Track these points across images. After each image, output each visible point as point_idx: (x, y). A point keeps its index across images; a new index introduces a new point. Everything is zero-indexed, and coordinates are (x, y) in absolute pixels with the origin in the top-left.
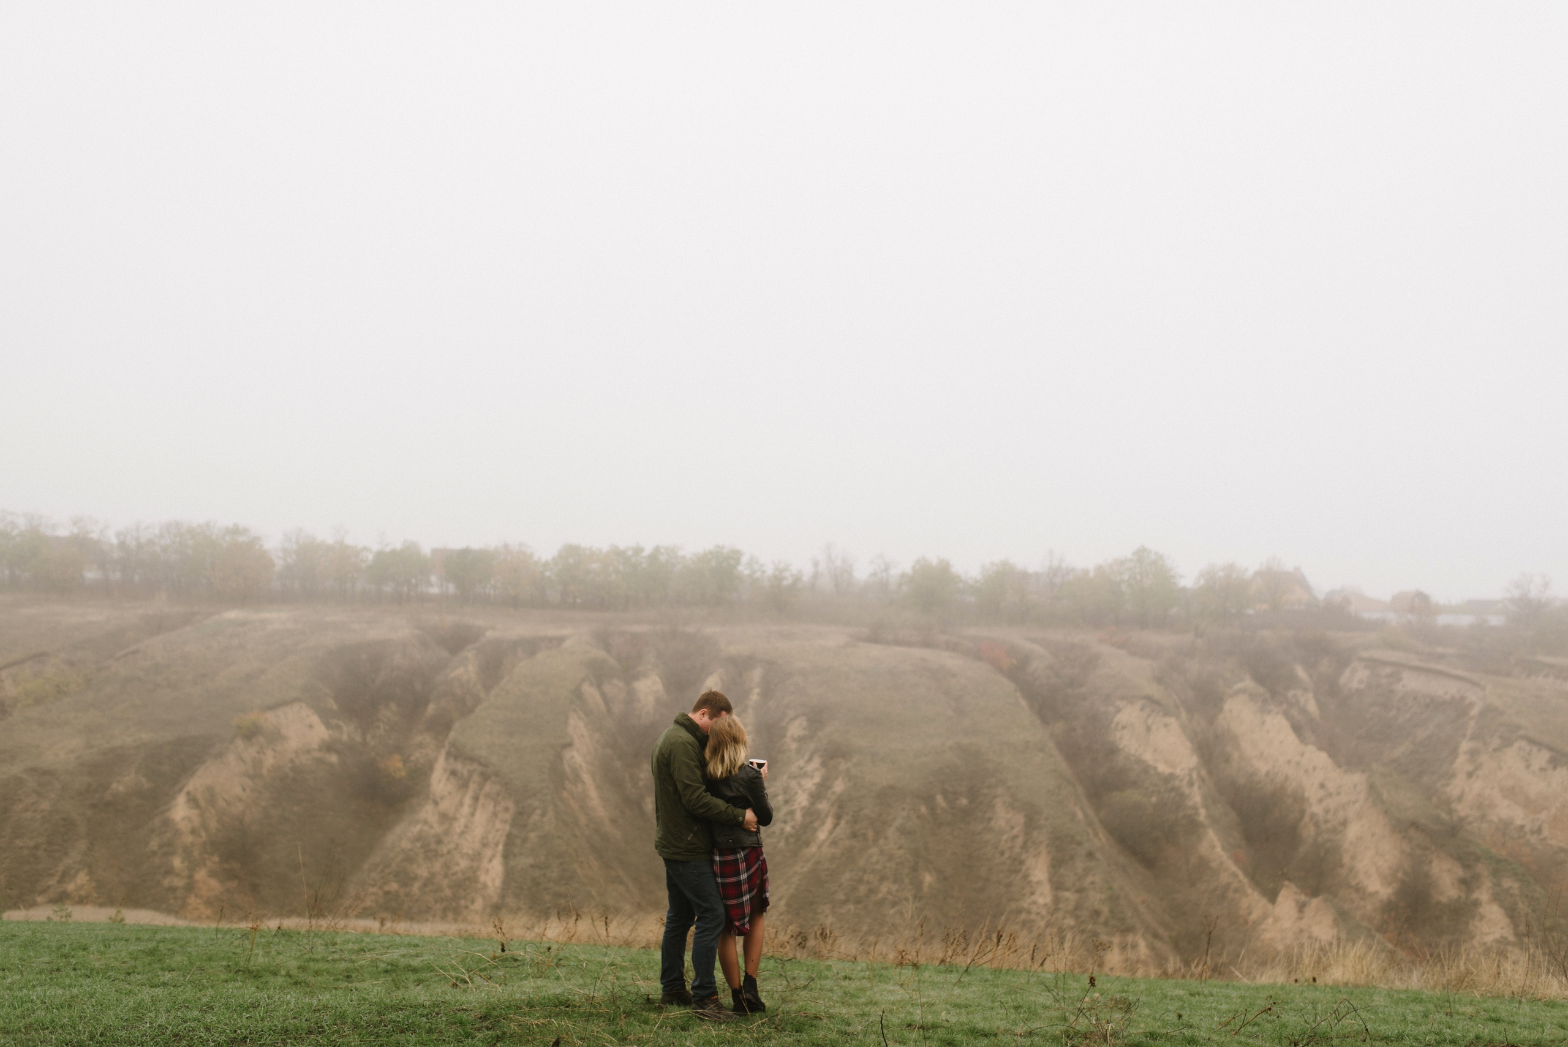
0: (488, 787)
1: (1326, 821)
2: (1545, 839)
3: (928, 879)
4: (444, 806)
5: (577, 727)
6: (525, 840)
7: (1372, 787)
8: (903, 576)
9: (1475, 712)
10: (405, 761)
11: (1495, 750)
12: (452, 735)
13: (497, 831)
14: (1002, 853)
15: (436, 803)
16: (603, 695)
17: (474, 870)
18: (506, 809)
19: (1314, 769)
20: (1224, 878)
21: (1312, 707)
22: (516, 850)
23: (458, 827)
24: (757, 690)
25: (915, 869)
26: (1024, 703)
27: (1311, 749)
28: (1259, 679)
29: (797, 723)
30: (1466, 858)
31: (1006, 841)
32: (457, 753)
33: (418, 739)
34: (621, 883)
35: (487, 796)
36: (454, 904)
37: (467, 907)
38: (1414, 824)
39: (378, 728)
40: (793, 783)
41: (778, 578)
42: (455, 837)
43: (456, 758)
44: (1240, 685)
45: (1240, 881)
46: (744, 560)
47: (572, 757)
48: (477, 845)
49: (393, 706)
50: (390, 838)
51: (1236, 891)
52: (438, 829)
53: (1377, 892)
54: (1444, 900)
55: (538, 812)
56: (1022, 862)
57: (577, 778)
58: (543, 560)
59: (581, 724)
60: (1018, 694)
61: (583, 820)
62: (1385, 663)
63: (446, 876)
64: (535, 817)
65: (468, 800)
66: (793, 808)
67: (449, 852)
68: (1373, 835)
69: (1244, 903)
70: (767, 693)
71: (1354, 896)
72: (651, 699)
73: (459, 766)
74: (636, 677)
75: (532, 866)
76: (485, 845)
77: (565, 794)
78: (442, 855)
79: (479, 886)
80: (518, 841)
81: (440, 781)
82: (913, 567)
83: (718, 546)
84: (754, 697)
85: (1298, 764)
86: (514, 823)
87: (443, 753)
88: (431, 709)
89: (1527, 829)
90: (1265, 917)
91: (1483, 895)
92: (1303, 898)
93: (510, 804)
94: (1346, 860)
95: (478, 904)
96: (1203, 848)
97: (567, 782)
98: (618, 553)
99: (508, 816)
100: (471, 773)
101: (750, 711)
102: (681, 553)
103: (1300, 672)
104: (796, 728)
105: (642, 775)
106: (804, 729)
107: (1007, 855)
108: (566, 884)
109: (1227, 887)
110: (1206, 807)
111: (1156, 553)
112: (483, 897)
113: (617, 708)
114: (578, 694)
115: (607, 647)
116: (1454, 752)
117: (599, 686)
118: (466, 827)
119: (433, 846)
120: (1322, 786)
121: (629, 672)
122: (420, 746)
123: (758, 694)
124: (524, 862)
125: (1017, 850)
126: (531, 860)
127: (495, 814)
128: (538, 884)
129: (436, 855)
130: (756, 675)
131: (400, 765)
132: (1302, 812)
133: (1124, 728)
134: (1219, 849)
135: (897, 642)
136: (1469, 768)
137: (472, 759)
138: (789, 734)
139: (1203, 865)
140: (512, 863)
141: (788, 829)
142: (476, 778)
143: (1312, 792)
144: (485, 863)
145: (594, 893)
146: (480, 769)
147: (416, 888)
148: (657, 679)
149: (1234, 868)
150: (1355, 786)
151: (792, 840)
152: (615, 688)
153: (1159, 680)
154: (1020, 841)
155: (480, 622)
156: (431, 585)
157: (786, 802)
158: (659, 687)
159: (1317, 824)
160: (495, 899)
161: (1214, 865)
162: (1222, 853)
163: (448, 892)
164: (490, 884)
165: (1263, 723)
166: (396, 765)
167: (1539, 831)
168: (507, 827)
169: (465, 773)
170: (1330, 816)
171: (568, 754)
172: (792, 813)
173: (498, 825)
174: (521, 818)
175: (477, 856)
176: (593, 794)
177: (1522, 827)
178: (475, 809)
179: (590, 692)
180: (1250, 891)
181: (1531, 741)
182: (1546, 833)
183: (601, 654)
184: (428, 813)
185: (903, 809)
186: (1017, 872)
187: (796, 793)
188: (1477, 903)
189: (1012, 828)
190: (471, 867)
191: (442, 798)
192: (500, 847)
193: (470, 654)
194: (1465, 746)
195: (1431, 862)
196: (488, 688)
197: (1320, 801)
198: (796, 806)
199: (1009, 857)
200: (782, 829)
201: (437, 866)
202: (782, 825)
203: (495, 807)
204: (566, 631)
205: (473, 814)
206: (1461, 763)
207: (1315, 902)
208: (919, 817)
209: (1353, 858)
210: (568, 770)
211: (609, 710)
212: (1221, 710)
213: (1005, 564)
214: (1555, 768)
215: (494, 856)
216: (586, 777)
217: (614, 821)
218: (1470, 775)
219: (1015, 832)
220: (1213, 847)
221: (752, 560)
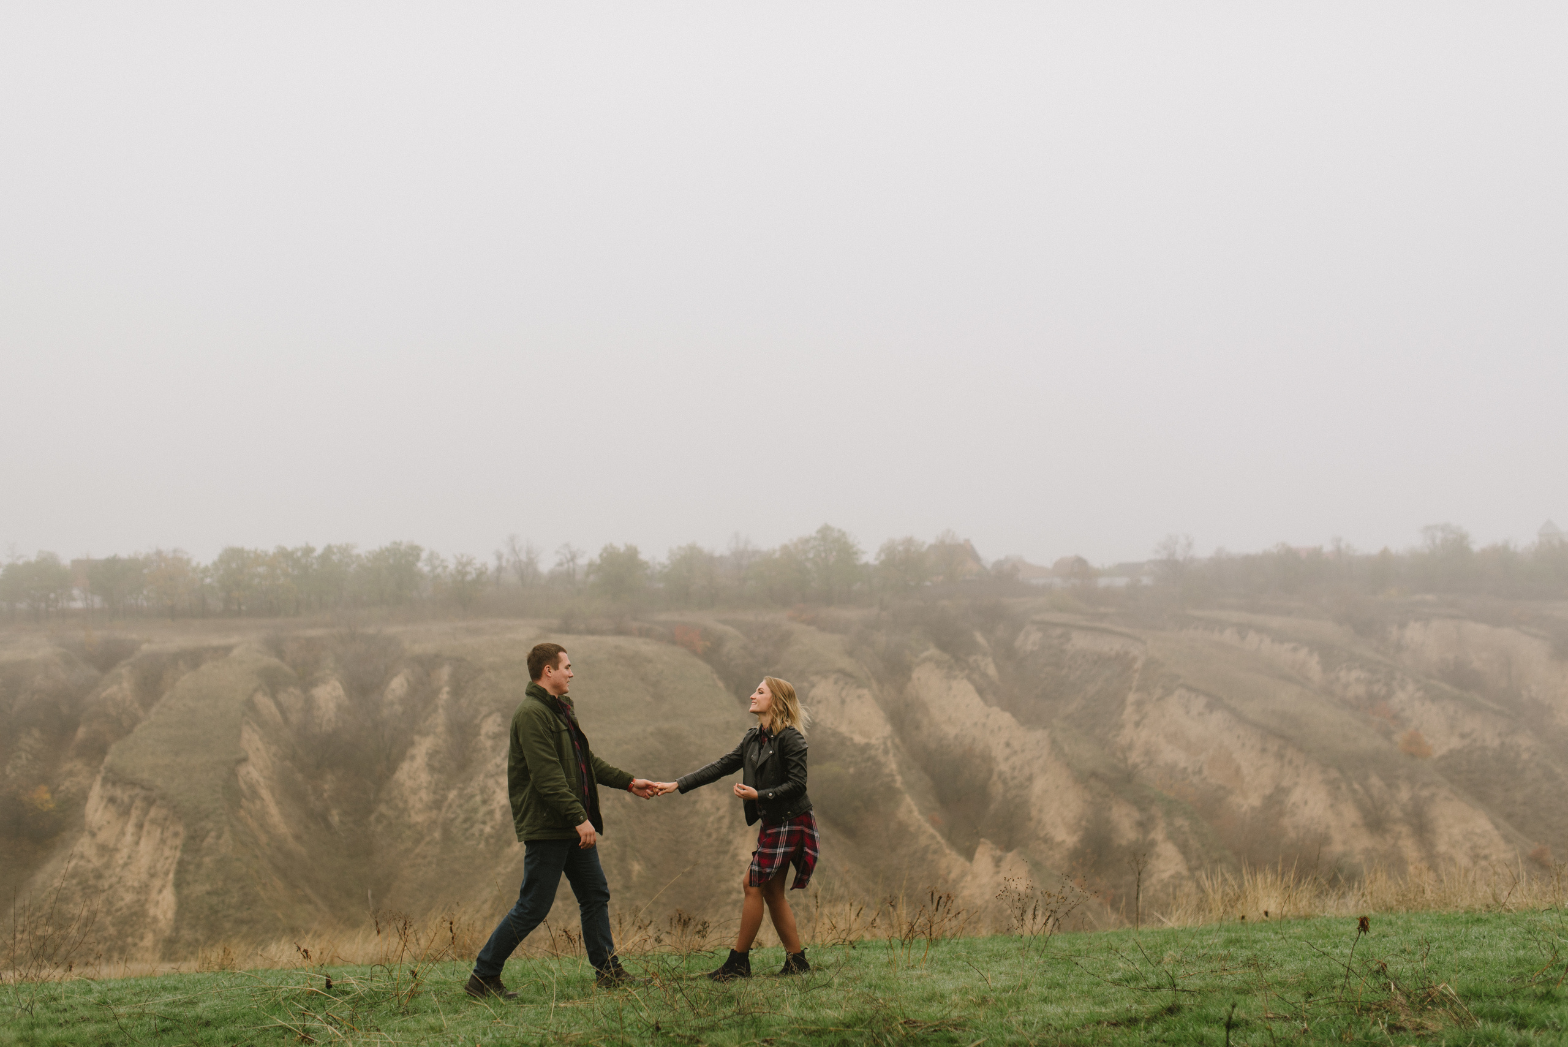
0: (153, 813)
1: (1013, 778)
2: (1205, 778)
3: (637, 867)
4: (102, 837)
5: (252, 741)
6: (199, 866)
7: (1054, 742)
8: (591, 565)
9: (1138, 665)
10: (53, 792)
11: (1159, 699)
12: (108, 759)
13: (167, 858)
14: (709, 835)
15: (93, 835)
16: (279, 705)
17: (142, 904)
18: (176, 835)
19: (1000, 728)
20: (923, 841)
21: (992, 671)
22: (189, 878)
23: (120, 858)
24: (446, 689)
25: (622, 859)
26: (721, 684)
27: (996, 710)
28: (943, 646)
29: (490, 720)
30: (1141, 802)
31: (713, 823)
32: (114, 778)
33: (68, 766)
34: (310, 902)
35: (153, 822)
36: (120, 943)
37: (135, 945)
38: (1094, 774)
39: (20, 757)
40: (491, 782)
41: (462, 573)
42: (118, 870)
43: (114, 784)
44: (926, 654)
45: (938, 843)
46: (424, 555)
47: (248, 773)
48: (144, 877)
49: (36, 733)
50: (40, 878)
51: (935, 852)
52: (97, 862)
53: (1063, 842)
54: (1124, 843)
55: (213, 834)
56: (729, 843)
57: (255, 794)
58: (202, 565)
59: (256, 737)
60: (715, 676)
61: (263, 839)
62: (1056, 625)
63: (108, 913)
64: (210, 840)
65: (130, 829)
66: (492, 807)
67: (111, 887)
68: (1057, 787)
69: (943, 863)
70: (457, 691)
71: (1043, 846)
72: (332, 705)
73: (118, 792)
74: (314, 684)
75: (209, 893)
76: (153, 876)
77: (242, 813)
78: (104, 891)
79: (149, 920)
80: (192, 868)
81: (96, 810)
82: (601, 555)
83: (395, 543)
84: (444, 696)
85: (984, 725)
86: (185, 849)
87: (99, 778)
88: (81, 733)
89: (1190, 770)
90: (963, 875)
91: (1158, 835)
92: (998, 853)
93: (180, 829)
94: (1034, 813)
95: (149, 940)
96: (902, 814)
97: (243, 800)
98: (284, 555)
99: (178, 842)
100: (132, 799)
101: (441, 711)
102: (355, 552)
103: (979, 638)
104: (490, 725)
105: (326, 787)
106: (499, 725)
107: (714, 836)
108: (249, 909)
109: (926, 849)
110: (902, 773)
111: (839, 531)
112: (154, 931)
113: (295, 718)
114: (250, 705)
115: (280, 654)
116: (1122, 704)
117: (274, 696)
118: (129, 857)
119: (92, 882)
120: (1008, 745)
121: (306, 679)
122: (71, 774)
123: (448, 693)
124: (199, 889)
125: (724, 831)
126: (208, 887)
127: (163, 841)
128: (217, 912)
129: (97, 891)
130: (445, 673)
131: (47, 796)
132: (990, 771)
133: (819, 702)
134: (916, 813)
135: (591, 632)
136: (1137, 718)
137: (133, 784)
138: (483, 732)
139: (903, 832)
140: (186, 892)
141: (488, 829)
142: (138, 803)
143: (999, 752)
144: (154, 895)
145: (280, 915)
146: (143, 793)
147: (73, 931)
148: (338, 684)
149: (931, 830)
150: (1038, 742)
151: (492, 841)
152: (291, 696)
153: (850, 654)
154: (726, 821)
155: (134, 636)
156: (74, 599)
157: (484, 802)
158: (340, 692)
159: (1005, 782)
160: (168, 933)
161: (912, 829)
162: (919, 817)
163: (112, 931)
164: (161, 917)
165: (950, 688)
166: (42, 797)
167: (1200, 771)
168: (178, 854)
169: (126, 799)
170: (1016, 773)
171: (243, 770)
172: (491, 813)
173: (167, 852)
174: (193, 843)
175: (144, 888)
176: (273, 810)
177: (1185, 769)
178: (140, 838)
179: (264, 702)
180: (947, 851)
181: (1190, 689)
182: (1206, 772)
183: (274, 661)
184: (84, 845)
185: (608, 799)
186: (725, 853)
187: (494, 792)
188: (1153, 844)
189: (718, 809)
190: (138, 901)
191: (100, 829)
192: (171, 876)
193: (123, 670)
194: (1132, 697)
195: (1110, 809)
196: (146, 706)
197: (1007, 759)
198: (495, 805)
199: (717, 839)
200: (482, 831)
201: (98, 903)
202: (482, 826)
203: (162, 833)
204: (234, 639)
205: (137, 843)
206: (1129, 713)
207: (1010, 856)
208: (624, 806)
209: (1040, 811)
210: (243, 786)
211: (286, 720)
212: (909, 679)
213: (693, 548)
214: (1211, 712)
215: (164, 886)
216: (265, 793)
217: (297, 837)
218: (1137, 724)
219: (721, 812)
220: (911, 811)
221: (432, 556)
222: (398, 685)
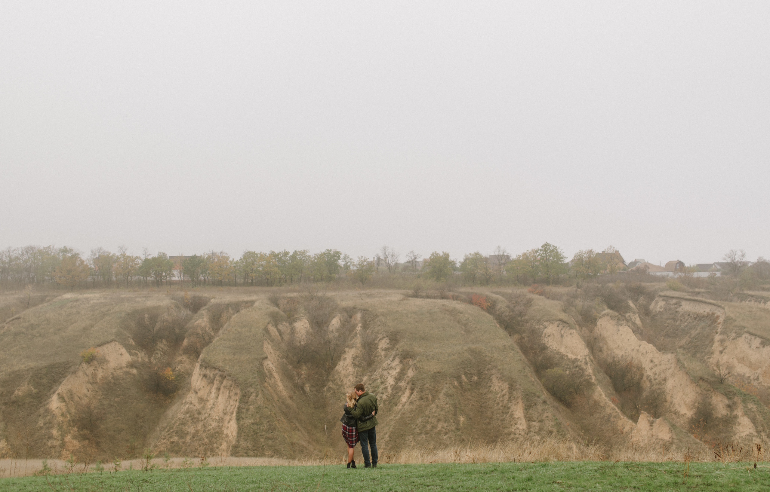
0: (225, 382)
1: (655, 379)
2: (761, 382)
3: (462, 419)
4: (200, 394)
5: (268, 348)
6: (248, 410)
7: (678, 361)
8: (425, 261)
9: (721, 320)
10: (173, 371)
11: (733, 339)
12: (202, 356)
13: (232, 406)
14: (498, 404)
15: (196, 393)
16: (279, 331)
17: (220, 428)
18: (236, 394)
19: (647, 353)
20: (608, 411)
21: (638, 321)
22: (243, 416)
23: (209, 404)
24: (360, 325)
25: (455, 414)
26: (498, 326)
27: (644, 342)
28: (611, 307)
29: (383, 341)
30: (729, 394)
31: (500, 397)
32: (206, 365)
33: (179, 358)
34: (298, 430)
35: (225, 387)
36: (210, 446)
37: (218, 448)
38: (702, 379)
39: (157, 353)
40: (385, 373)
41: (361, 265)
42: (208, 410)
43: (206, 368)
44: (604, 312)
45: (617, 412)
46: (342, 256)
47: (268, 364)
48: (221, 414)
49: (164, 341)
50: (170, 412)
51: (615, 417)
52: (198, 406)
53: (685, 414)
54: (720, 416)
55: (254, 394)
56: (509, 408)
57: (271, 375)
58: (235, 260)
59: (270, 347)
60: (495, 321)
61: (276, 398)
62: (673, 298)
63: (204, 431)
64: (252, 397)
65: (214, 390)
66: (386, 386)
67: (205, 419)
68: (681, 385)
69: (620, 423)
70: (365, 327)
71: (674, 416)
72: (304, 332)
73: (208, 372)
74: (295, 321)
75: (253, 424)
76: (225, 414)
77: (266, 384)
78: (202, 421)
79: (224, 436)
80: (244, 411)
81: (197, 381)
82: (430, 257)
83: (328, 250)
84: (359, 328)
85: (638, 350)
86: (241, 401)
87: (198, 365)
88: (186, 342)
89: (752, 378)
90: (632, 429)
91: (739, 412)
92: (652, 419)
93: (238, 391)
94: (668, 398)
95: (224, 446)
96: (596, 396)
97: (266, 378)
98: (274, 255)
99: (237, 398)
100: (215, 376)
101: (358, 336)
102: (308, 254)
103: (631, 304)
104: (383, 344)
105: (303, 372)
106: (388, 344)
107: (501, 405)
108: (272, 432)
109: (610, 415)
110: (595, 375)
111: (554, 246)
112: (227, 441)
113: (286, 337)
114: (266, 330)
115: (277, 305)
116: (712, 341)
117: (276, 326)
118: (213, 404)
119: (196, 416)
120: (652, 361)
121: (291, 318)
122: (181, 362)
123: (361, 327)
124: (248, 422)
125: (506, 402)
126: (252, 421)
127: (230, 397)
128: (257, 433)
129: (198, 420)
130: (359, 316)
131: (171, 373)
132: (642, 375)
133: (549, 336)
134: (604, 396)
135: (428, 297)
136: (721, 349)
137: (215, 368)
138: (380, 347)
139: (596, 404)
140: (241, 423)
141: (384, 397)
142: (218, 378)
143: (646, 365)
144: (226, 423)
145: (286, 436)
146: (220, 373)
147: (188, 439)
148: (307, 321)
149: (613, 405)
150: (669, 360)
151: (387, 403)
152: (284, 327)
153: (565, 311)
154: (507, 397)
155: (206, 295)
156: (174, 276)
157: (382, 383)
158: (308, 325)
159: (650, 381)
160: (234, 442)
161: (602, 404)
162: (606, 398)
163: (206, 440)
164: (230, 435)
165: (619, 330)
166: (169, 373)
167: (758, 379)
168: (238, 404)
169: (212, 376)
170: (657, 377)
171: (266, 363)
172: (386, 388)
173: (232, 403)
174: (244, 398)
175: (221, 420)
176: (280, 383)
177: (749, 377)
178: (218, 395)
179: (272, 329)
180: (622, 417)
181: (751, 334)
182: (761, 379)
183: (276, 309)
184: (191, 397)
185: (446, 384)
186: (506, 413)
187: (387, 378)
188: (736, 417)
189: (502, 391)
190: (219, 426)
191: (199, 390)
192: (235, 414)
193: (203, 311)
194: (717, 338)
195: (711, 397)
196: (216, 331)
197: (651, 369)
198: (388, 385)
199: (502, 406)
200: (381, 397)
201: (199, 426)
202: (381, 395)
203: (229, 393)
204: (254, 298)
205: (217, 398)
206: (716, 346)
207: (658, 420)
208: (454, 387)
209: (672, 397)
210: (266, 371)
211: (282, 338)
212: (596, 325)
213: (477, 254)
214: (764, 347)
215: (231, 419)
216: (275, 375)
217: (291, 398)
218: (721, 352)
219: (504, 392)
220: (601, 395)
221: (346, 257)
222: (335, 322)
